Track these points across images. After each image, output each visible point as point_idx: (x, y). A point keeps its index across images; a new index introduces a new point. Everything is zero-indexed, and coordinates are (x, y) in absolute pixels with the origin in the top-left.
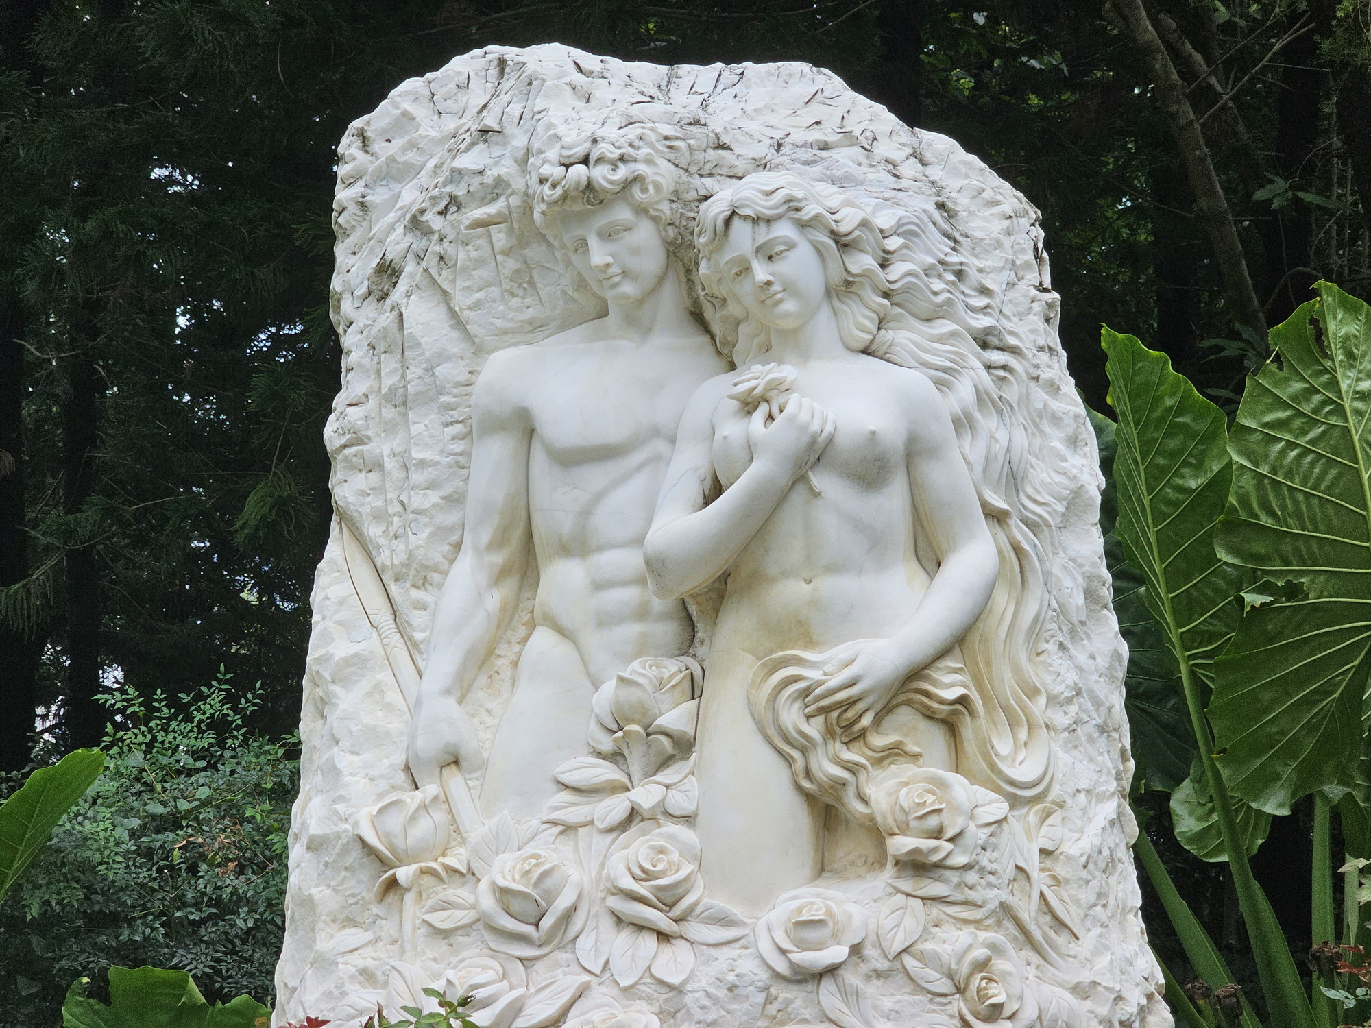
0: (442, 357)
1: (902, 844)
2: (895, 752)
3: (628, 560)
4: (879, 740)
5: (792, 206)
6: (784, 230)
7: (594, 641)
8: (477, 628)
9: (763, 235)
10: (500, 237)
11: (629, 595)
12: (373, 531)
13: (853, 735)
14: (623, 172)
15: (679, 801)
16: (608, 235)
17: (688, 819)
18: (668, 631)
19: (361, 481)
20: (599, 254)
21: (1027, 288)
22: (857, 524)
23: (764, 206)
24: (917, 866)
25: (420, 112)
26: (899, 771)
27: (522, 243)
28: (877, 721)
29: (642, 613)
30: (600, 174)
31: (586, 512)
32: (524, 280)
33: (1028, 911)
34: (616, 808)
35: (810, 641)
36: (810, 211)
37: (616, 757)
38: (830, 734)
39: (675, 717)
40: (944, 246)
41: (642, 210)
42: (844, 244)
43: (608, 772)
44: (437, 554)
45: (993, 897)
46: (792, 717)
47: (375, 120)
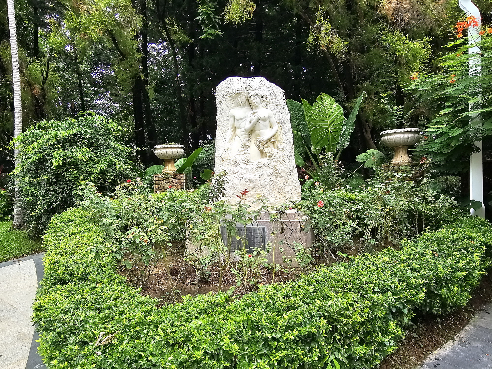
0: (226, 110)
1: (268, 155)
2: (268, 146)
3: (243, 129)
4: (266, 145)
5: (257, 94)
6: (256, 97)
7: (241, 137)
8: (231, 136)
9: (254, 97)
10: (231, 98)
11: (244, 132)
12: (221, 127)
13: (263, 145)
14: (241, 91)
15: (248, 152)
16: (240, 98)
17: (249, 153)
18: (248, 136)
19: (219, 122)
20: (239, 100)
21: (282, 100)
22: (264, 125)
23: (254, 94)
24: (270, 157)
25: (223, 85)
26: (268, 148)
27: (233, 98)
28: (266, 144)
29: (245, 134)
30: (239, 92)
31: (240, 125)
32: (233, 102)
33: (281, 160)
34: (243, 153)
35: (259, 136)
36: (259, 94)
37: (243, 148)
38: (261, 145)
39: (248, 144)
40: (273, 96)
41: (243, 95)
42: (262, 97)
43: (243, 149)
44: (227, 129)
45: (277, 159)
46: (258, 143)
47: (219, 86)
